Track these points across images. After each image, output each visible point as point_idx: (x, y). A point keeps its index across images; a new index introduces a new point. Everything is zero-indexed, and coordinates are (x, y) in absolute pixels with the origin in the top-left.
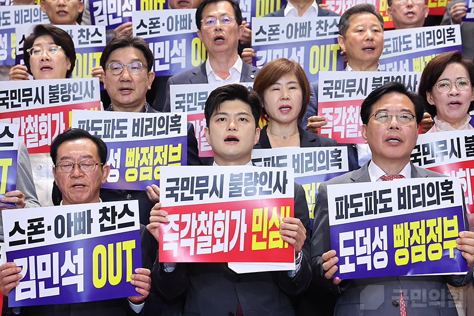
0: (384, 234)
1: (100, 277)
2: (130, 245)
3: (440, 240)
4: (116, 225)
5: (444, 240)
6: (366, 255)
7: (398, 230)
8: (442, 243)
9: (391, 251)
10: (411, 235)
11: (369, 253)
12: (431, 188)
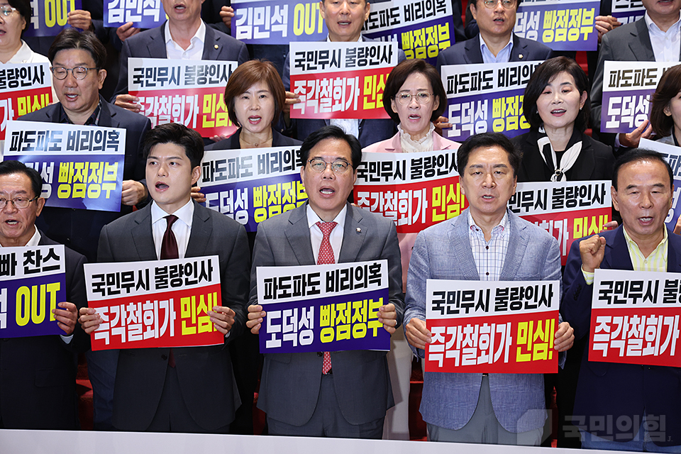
0: (311, 314)
1: (23, 316)
2: (54, 288)
3: (365, 320)
4: (41, 268)
5: (368, 320)
6: (292, 332)
7: (324, 311)
8: (366, 323)
9: (317, 330)
10: (337, 316)
11: (296, 331)
12: (359, 272)
